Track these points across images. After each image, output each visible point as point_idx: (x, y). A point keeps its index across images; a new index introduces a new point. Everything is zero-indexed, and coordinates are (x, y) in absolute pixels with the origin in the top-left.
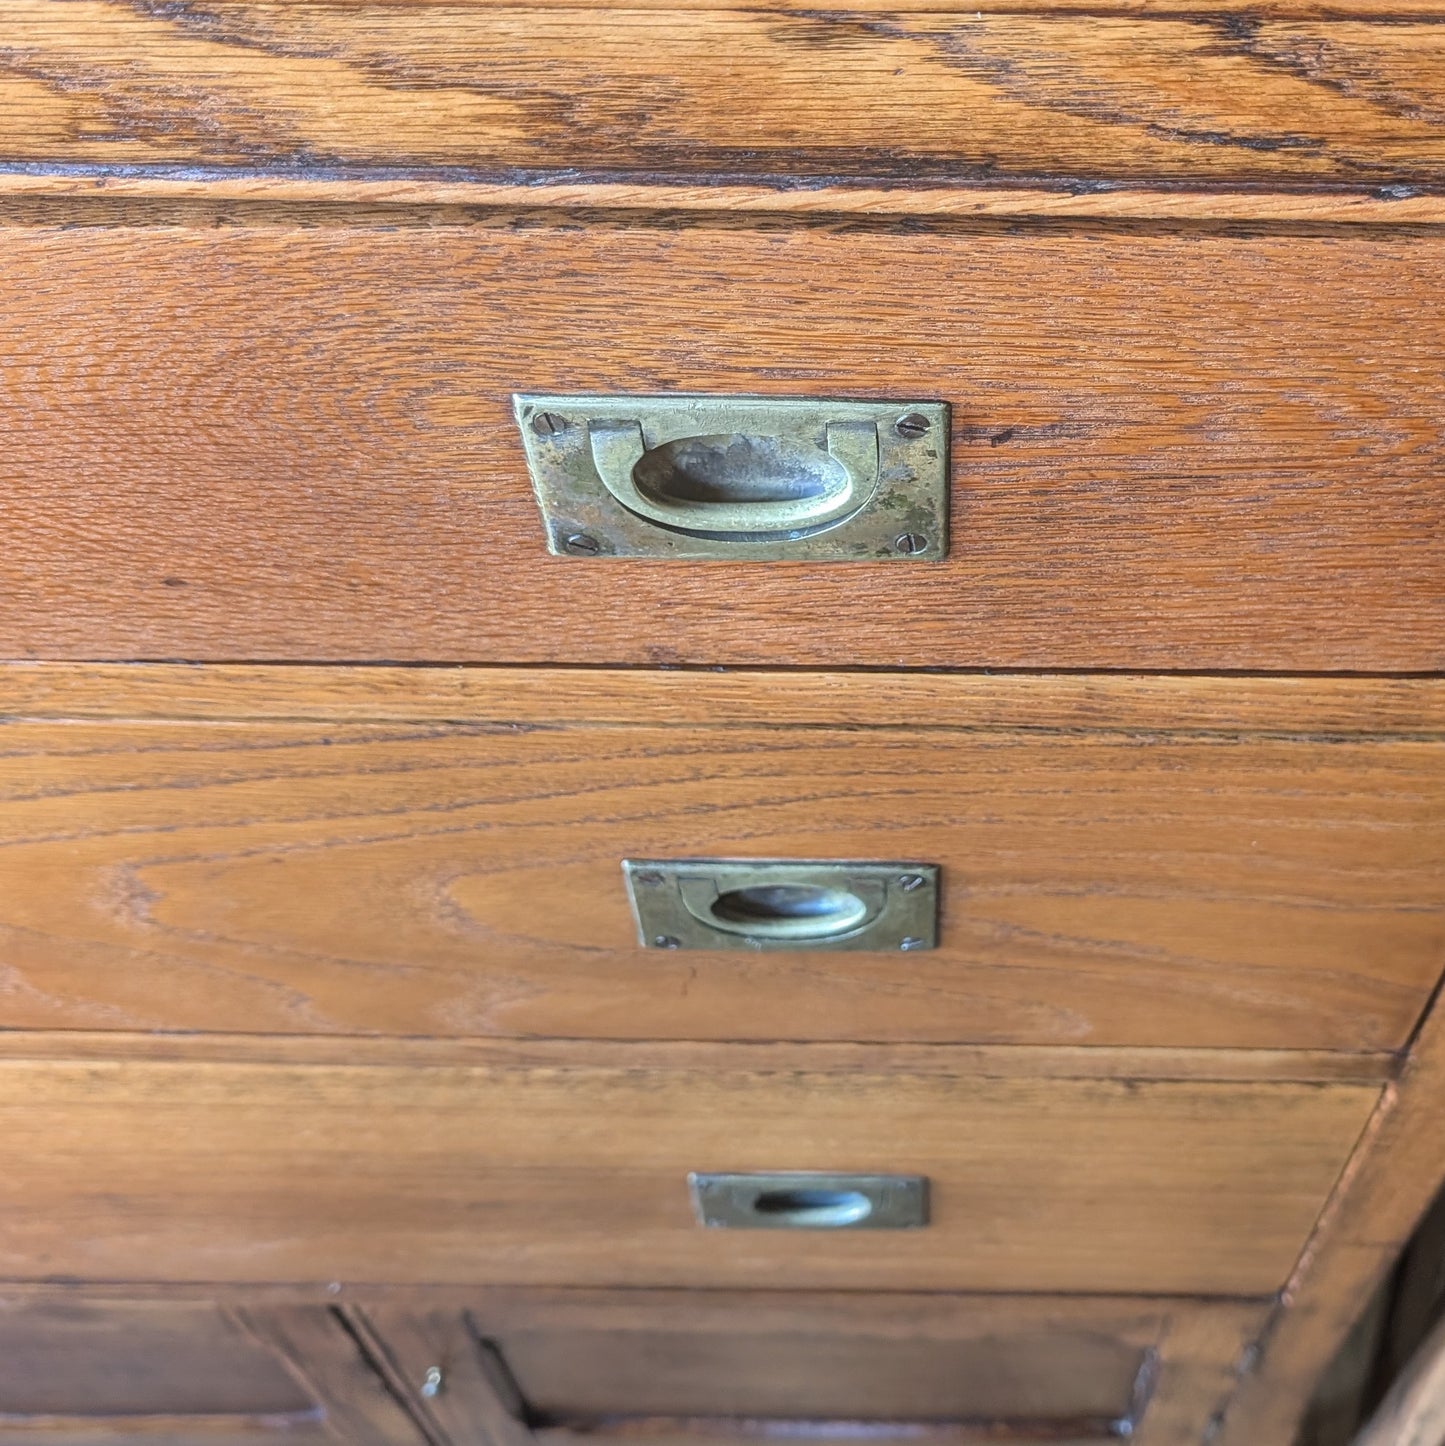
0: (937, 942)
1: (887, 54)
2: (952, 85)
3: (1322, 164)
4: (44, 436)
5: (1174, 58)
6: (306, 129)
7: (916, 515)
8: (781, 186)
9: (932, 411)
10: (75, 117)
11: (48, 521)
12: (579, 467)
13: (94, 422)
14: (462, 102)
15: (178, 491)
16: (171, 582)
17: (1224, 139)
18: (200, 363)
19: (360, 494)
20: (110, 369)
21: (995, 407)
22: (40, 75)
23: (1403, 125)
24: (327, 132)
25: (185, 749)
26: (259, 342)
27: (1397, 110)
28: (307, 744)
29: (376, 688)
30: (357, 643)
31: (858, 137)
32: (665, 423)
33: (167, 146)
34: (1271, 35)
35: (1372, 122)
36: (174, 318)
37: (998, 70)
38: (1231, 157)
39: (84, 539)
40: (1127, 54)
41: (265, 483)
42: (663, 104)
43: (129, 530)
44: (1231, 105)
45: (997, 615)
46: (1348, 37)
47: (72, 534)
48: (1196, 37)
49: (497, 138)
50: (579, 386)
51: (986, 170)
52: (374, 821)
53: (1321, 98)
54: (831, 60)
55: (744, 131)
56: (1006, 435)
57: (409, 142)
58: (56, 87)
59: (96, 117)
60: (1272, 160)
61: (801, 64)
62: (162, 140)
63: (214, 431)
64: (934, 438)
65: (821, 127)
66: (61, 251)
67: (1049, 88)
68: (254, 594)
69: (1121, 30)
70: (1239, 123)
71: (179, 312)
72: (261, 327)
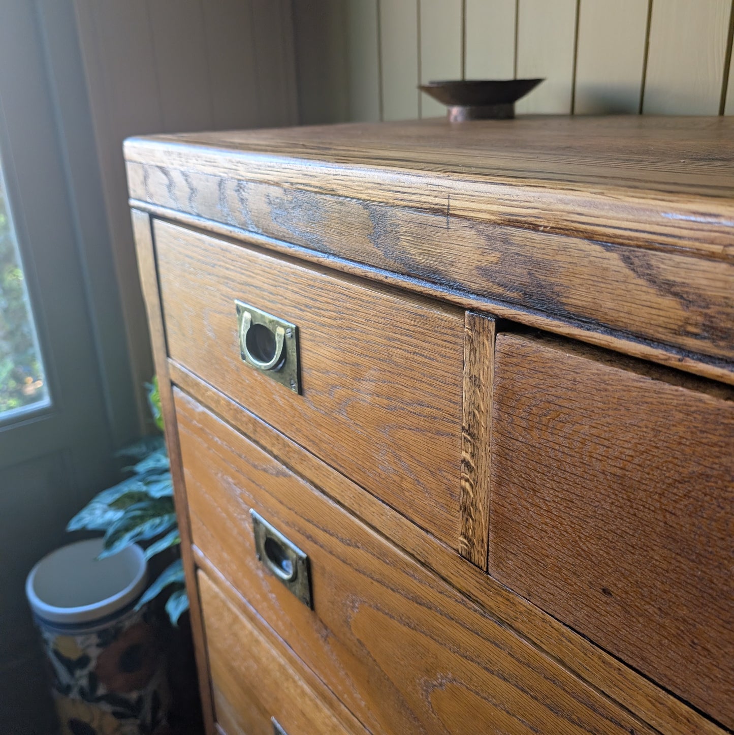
4: (590, 485)
10: (687, 322)
11: (570, 530)
13: (615, 486)
15: (634, 541)
16: (605, 591)
18: (680, 473)
19: (725, 588)
20: (636, 461)
22: (682, 297)
25: (564, 690)
26: (715, 473)
28: (622, 726)
29: (673, 714)
30: (679, 681)
33: (722, 348)
36: (680, 443)
39: (580, 547)
41: (679, 558)
43: (601, 552)
47: (576, 542)
58: (687, 304)
59: (696, 325)
62: (722, 343)
63: (668, 515)
66: (646, 390)
68: (641, 619)
71: (684, 441)
72: (721, 464)
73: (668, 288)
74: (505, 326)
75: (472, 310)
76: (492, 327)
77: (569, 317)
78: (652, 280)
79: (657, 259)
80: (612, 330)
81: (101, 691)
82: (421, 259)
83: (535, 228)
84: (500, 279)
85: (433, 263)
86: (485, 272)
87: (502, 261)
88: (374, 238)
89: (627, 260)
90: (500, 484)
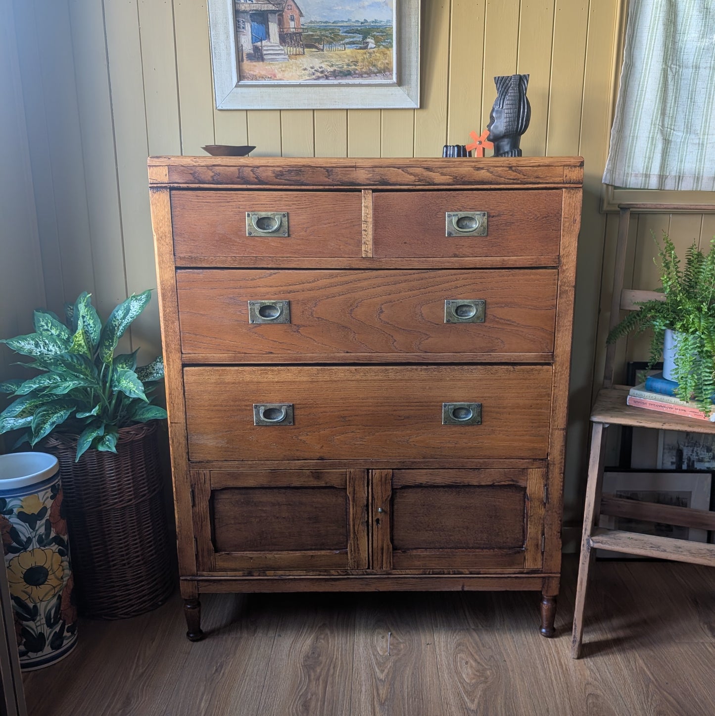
0: (485, 322)
1: (483, 171)
2: (488, 174)
3: (519, 182)
5: (506, 171)
6: (434, 180)
7: (484, 228)
8: (473, 185)
9: (486, 213)
10: (415, 179)
12: (451, 221)
13: (405, 217)
14: (448, 177)
16: (405, 243)
17: (511, 179)
21: (493, 213)
23: (525, 177)
24: (436, 181)
27: (525, 176)
31: (481, 180)
32: (461, 215)
34: (514, 168)
35: (523, 177)
37: (492, 173)
38: (512, 181)
40: (502, 171)
42: (464, 177)
44: (511, 176)
45: (492, 246)
46: (519, 168)
48: (508, 169)
49: (451, 181)
50: (453, 211)
51: (491, 183)
52: (416, 292)
53: (518, 175)
54: (478, 172)
55: (471, 180)
56: (493, 217)
57: (443, 182)
58: (415, 176)
59: (417, 180)
60: (515, 181)
61: (476, 172)
62: (422, 182)
63: (416, 218)
64: (486, 217)
65: (477, 179)
66: (408, 195)
67: (496, 174)
68: (413, 245)
69: (502, 168)
70: (511, 177)
71: (418, 202)
73: (411, 174)
74: (374, 191)
75: (364, 189)
76: (371, 192)
77: (391, 185)
78: (408, 174)
79: (409, 169)
80: (400, 185)
81: (53, 535)
82: (347, 180)
83: (381, 167)
84: (372, 180)
85: (351, 180)
86: (368, 179)
87: (373, 176)
88: (328, 177)
89: (403, 170)
90: (375, 231)
